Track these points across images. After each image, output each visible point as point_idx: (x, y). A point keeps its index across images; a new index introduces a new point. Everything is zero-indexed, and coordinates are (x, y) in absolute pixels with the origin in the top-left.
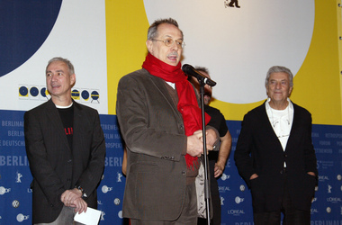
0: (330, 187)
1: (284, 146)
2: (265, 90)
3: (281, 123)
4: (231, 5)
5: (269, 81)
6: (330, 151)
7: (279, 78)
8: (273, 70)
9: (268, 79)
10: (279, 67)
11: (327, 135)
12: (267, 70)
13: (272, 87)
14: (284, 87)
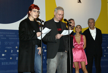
0: (105, 50)
1: (94, 39)
2: (88, 25)
3: (93, 33)
4: (79, 2)
5: (89, 22)
6: (105, 41)
7: (91, 21)
8: (89, 20)
10: (91, 19)
11: (104, 37)
13: (90, 24)
14: (93, 24)
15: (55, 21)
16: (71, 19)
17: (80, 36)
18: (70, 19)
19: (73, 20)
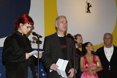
4: (88, 12)
5: (105, 38)
7: (108, 37)
8: (106, 35)
9: (104, 37)
10: (108, 33)
12: (104, 35)
13: (106, 40)
14: (110, 40)
15: (59, 36)
16: (78, 35)
17: (93, 57)
18: (76, 34)
19: (80, 35)
